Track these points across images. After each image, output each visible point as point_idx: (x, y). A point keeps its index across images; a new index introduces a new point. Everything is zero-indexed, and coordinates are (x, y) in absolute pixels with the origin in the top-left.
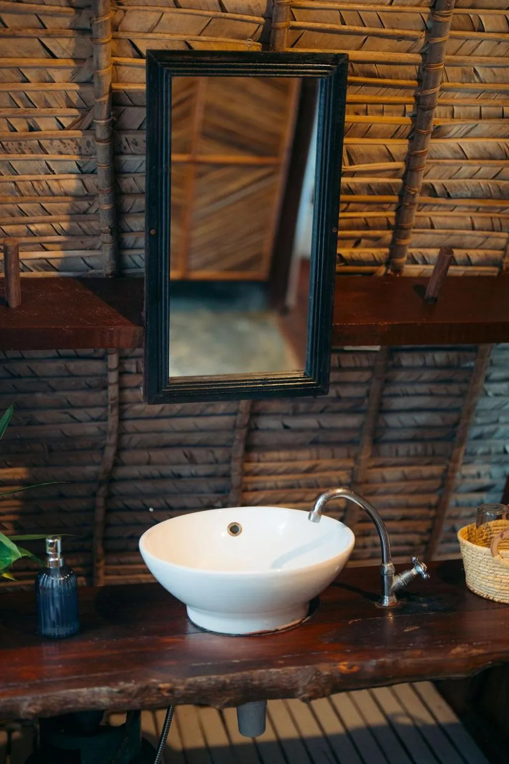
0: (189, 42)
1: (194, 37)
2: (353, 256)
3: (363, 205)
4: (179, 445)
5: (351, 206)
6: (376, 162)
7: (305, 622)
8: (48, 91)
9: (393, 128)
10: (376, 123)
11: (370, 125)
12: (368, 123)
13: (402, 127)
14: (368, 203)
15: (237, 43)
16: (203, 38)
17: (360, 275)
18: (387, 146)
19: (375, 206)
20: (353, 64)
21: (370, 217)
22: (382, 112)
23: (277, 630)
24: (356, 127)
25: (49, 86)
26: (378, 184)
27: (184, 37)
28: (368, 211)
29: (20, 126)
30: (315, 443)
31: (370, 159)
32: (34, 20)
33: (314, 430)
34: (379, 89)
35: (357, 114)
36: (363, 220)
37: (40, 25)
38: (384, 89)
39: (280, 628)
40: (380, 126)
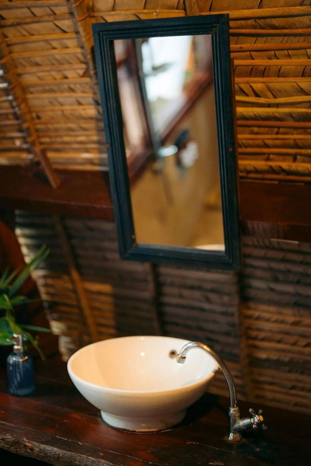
0: (138, 15)
1: (140, 11)
2: (291, 168)
3: (292, 130)
4: (199, 288)
5: (281, 130)
6: (294, 96)
7: (163, 432)
8: (66, 54)
9: (300, 69)
10: (285, 65)
11: (280, 67)
12: (278, 66)
13: (307, 68)
14: (295, 128)
15: (168, 13)
16: (146, 11)
17: (303, 184)
18: (298, 83)
19: (302, 131)
20: (256, 20)
21: (299, 139)
22: (289, 56)
23: (135, 432)
24: (269, 69)
25: (67, 51)
26: (298, 114)
27: (134, 12)
28: (297, 134)
29: (58, 76)
30: (296, 305)
31: (287, 94)
32: (48, 10)
33: (294, 295)
34: (281, 38)
35: (270, 58)
36: (293, 141)
37: (52, 13)
38: (286, 38)
39: (137, 430)
40: (288, 67)
